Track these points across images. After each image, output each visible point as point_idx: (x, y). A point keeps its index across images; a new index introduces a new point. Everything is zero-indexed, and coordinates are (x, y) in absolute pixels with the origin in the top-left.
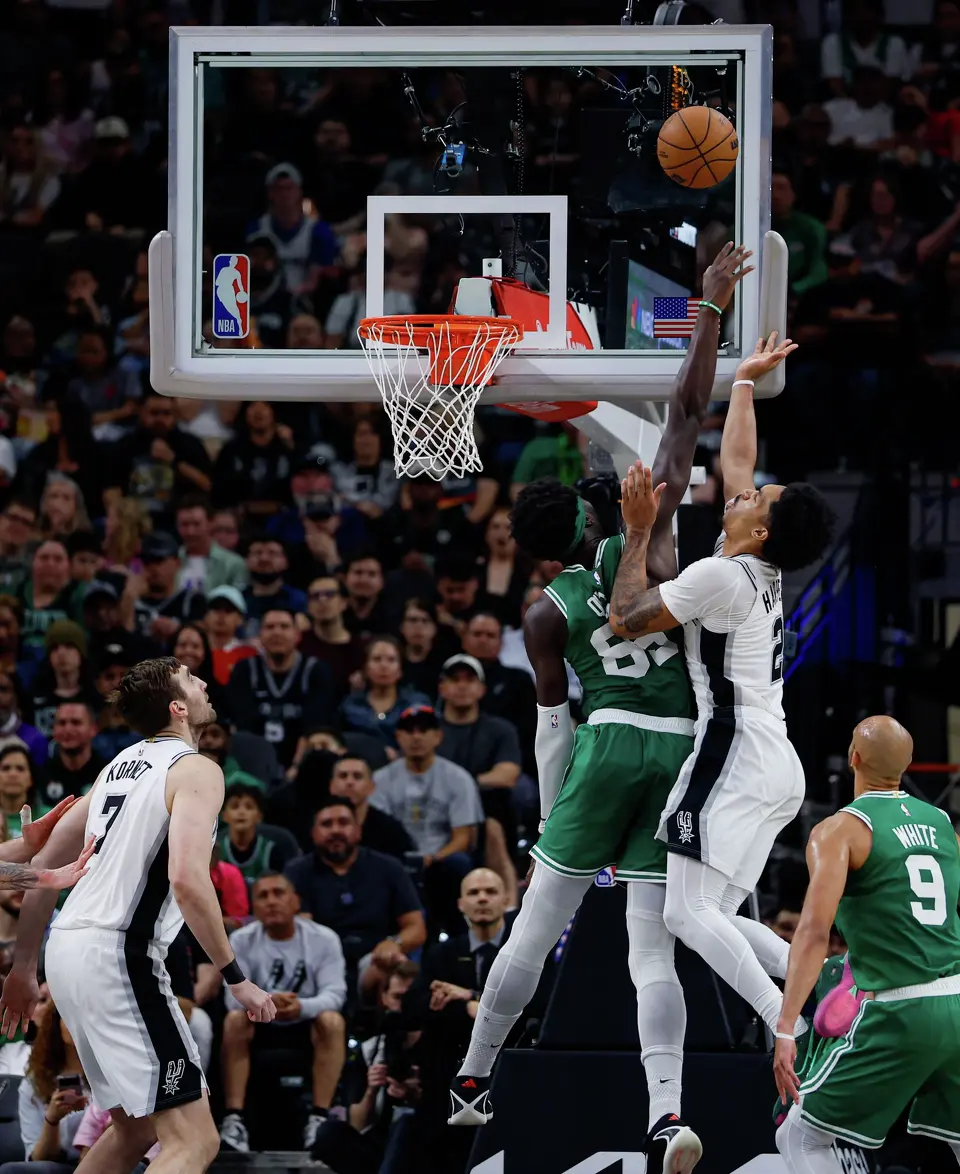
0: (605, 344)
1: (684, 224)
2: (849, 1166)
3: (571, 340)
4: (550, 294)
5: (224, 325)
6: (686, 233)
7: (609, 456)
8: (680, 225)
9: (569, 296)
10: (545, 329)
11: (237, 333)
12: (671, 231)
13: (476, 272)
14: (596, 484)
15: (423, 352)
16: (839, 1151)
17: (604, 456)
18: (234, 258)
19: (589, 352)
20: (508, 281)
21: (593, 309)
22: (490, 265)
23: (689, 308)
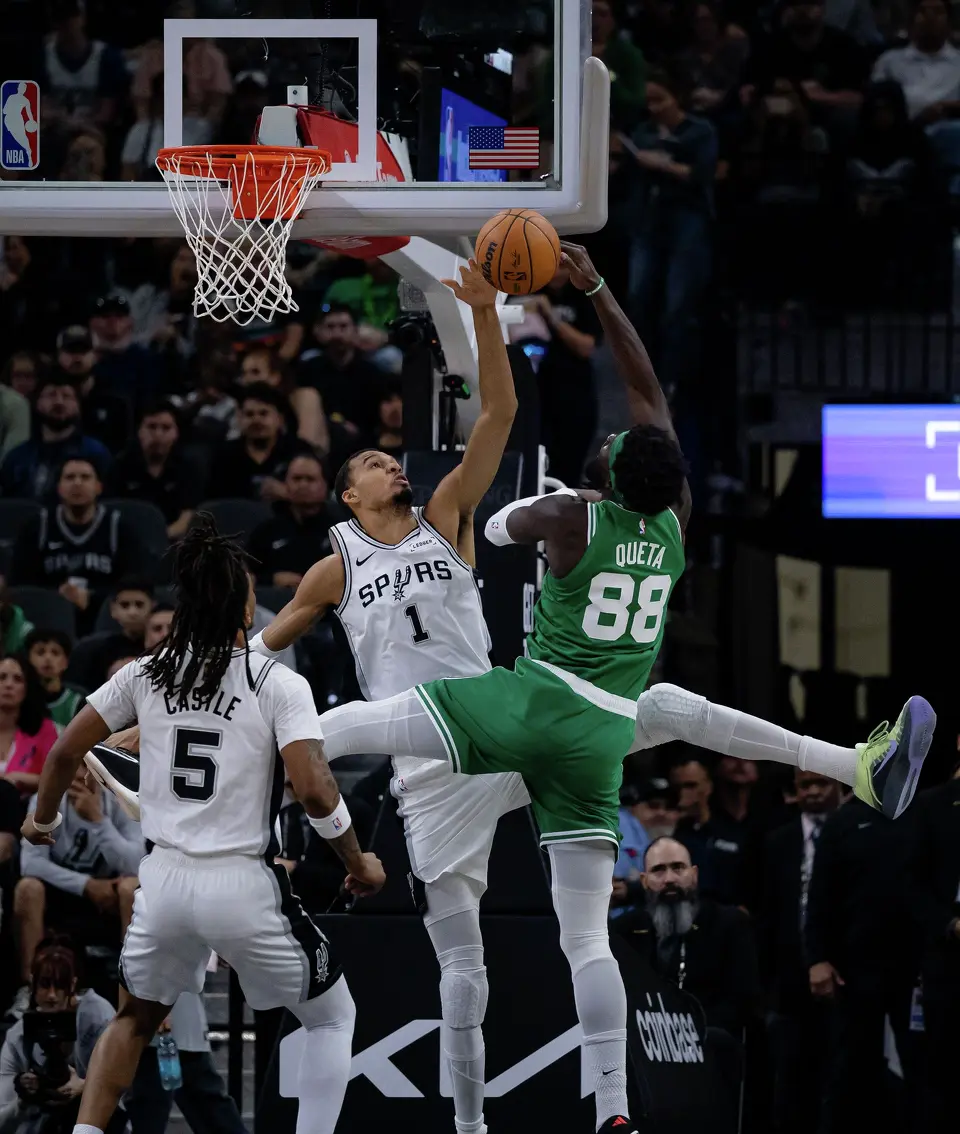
0: (417, 176)
1: (500, 51)
2: (678, 1032)
3: (382, 171)
4: (360, 123)
5: (13, 156)
6: (502, 60)
7: (422, 295)
8: (495, 51)
9: (379, 125)
10: (353, 160)
11: (26, 164)
12: (486, 57)
13: (282, 100)
14: (408, 324)
15: (224, 185)
16: (667, 1016)
17: (417, 293)
18: (22, 85)
19: (401, 184)
20: (315, 109)
21: (404, 139)
22: (295, 93)
23: (506, 138)
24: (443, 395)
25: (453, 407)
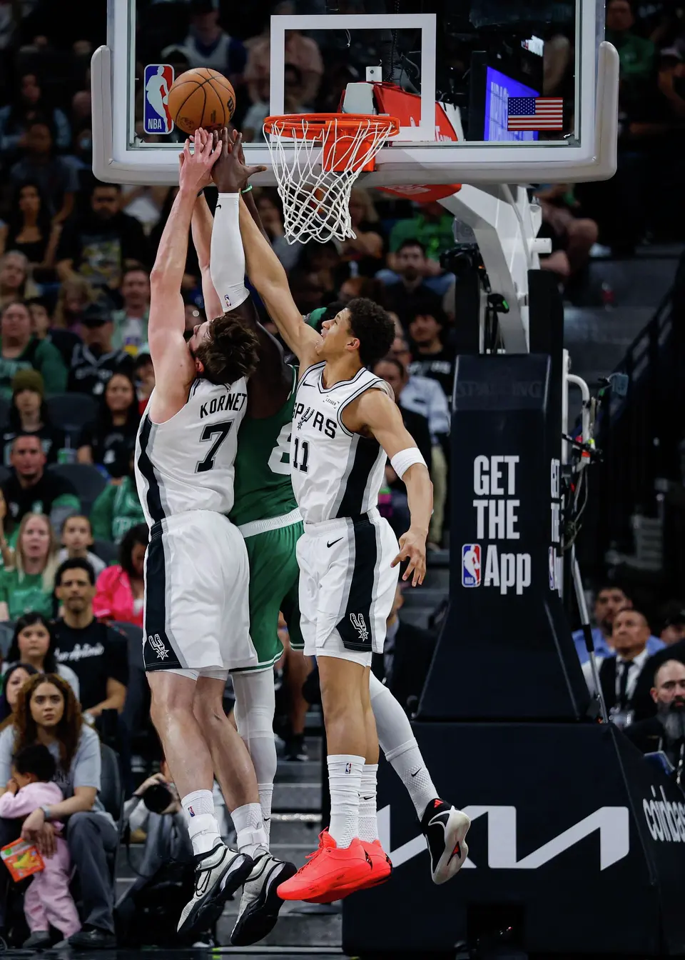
0: (467, 137)
1: (534, 37)
2: (677, 817)
3: (440, 133)
4: (422, 96)
5: (153, 124)
6: (535, 45)
7: (472, 231)
8: (530, 38)
9: (438, 97)
10: (417, 125)
11: (163, 130)
12: (523, 43)
13: (361, 78)
14: (460, 254)
15: (317, 145)
16: (668, 804)
17: (467, 230)
18: (161, 68)
19: (455, 143)
20: (387, 85)
21: (457, 108)
22: (372, 72)
23: (537, 106)
24: (488, 309)
25: (496, 318)
